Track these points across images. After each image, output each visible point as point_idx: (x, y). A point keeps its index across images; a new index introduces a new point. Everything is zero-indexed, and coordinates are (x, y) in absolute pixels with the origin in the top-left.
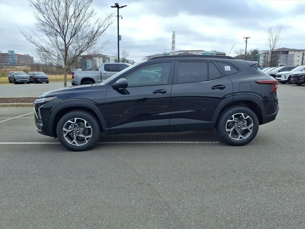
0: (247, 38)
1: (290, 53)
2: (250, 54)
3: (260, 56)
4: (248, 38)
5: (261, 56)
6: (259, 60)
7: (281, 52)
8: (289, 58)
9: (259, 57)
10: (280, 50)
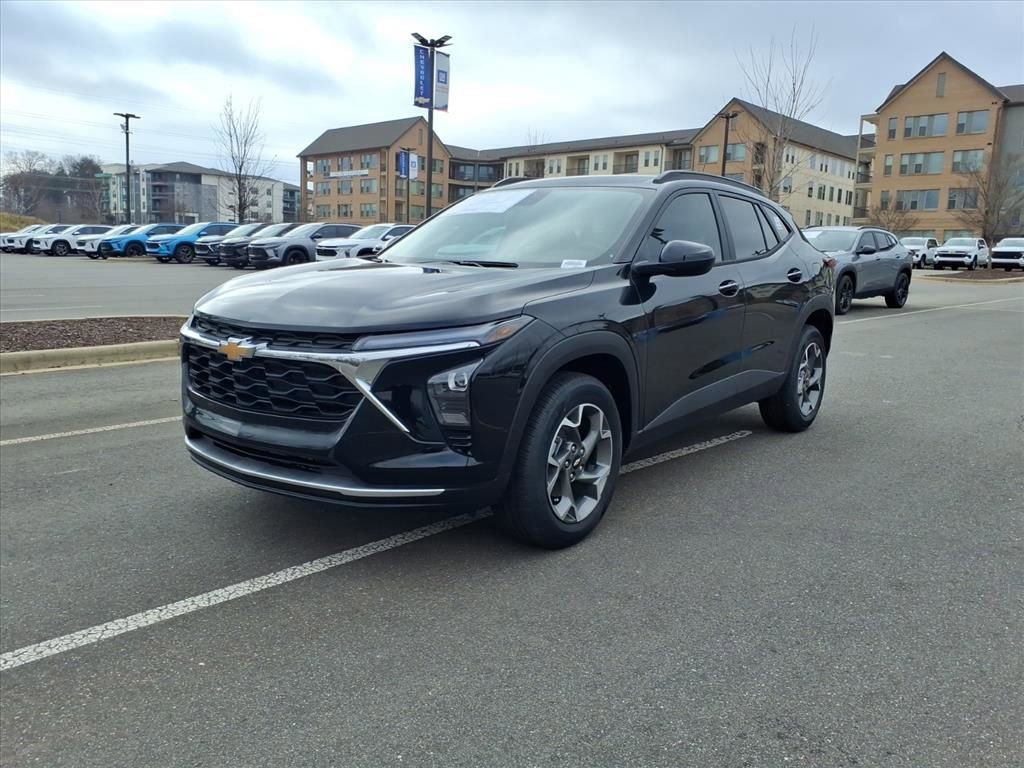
0: (127, 117)
1: (205, 180)
2: (68, 173)
3: (111, 181)
4: (133, 116)
5: (114, 183)
6: (107, 194)
7: (178, 176)
8: (205, 196)
9: (108, 185)
10: (176, 170)
